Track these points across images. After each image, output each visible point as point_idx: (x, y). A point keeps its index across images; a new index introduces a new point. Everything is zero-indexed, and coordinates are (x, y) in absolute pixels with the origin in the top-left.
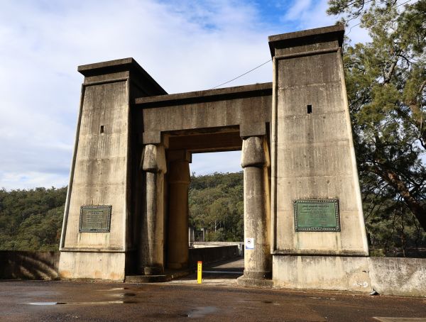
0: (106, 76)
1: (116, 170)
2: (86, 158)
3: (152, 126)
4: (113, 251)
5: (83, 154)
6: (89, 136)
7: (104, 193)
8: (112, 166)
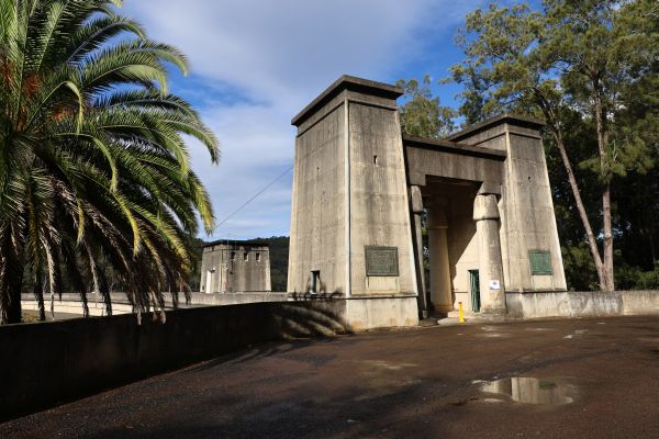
0: (373, 97)
1: (397, 208)
2: (362, 190)
3: (417, 166)
4: (406, 296)
5: (358, 185)
6: (361, 164)
7: (388, 232)
8: (392, 204)
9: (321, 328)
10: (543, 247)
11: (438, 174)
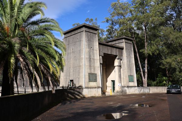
0: (91, 30)
1: (97, 62)
3: (101, 51)
4: (99, 87)
5: (87, 56)
6: (88, 49)
7: (94, 69)
9: (77, 96)
10: (132, 74)
11: (107, 53)
